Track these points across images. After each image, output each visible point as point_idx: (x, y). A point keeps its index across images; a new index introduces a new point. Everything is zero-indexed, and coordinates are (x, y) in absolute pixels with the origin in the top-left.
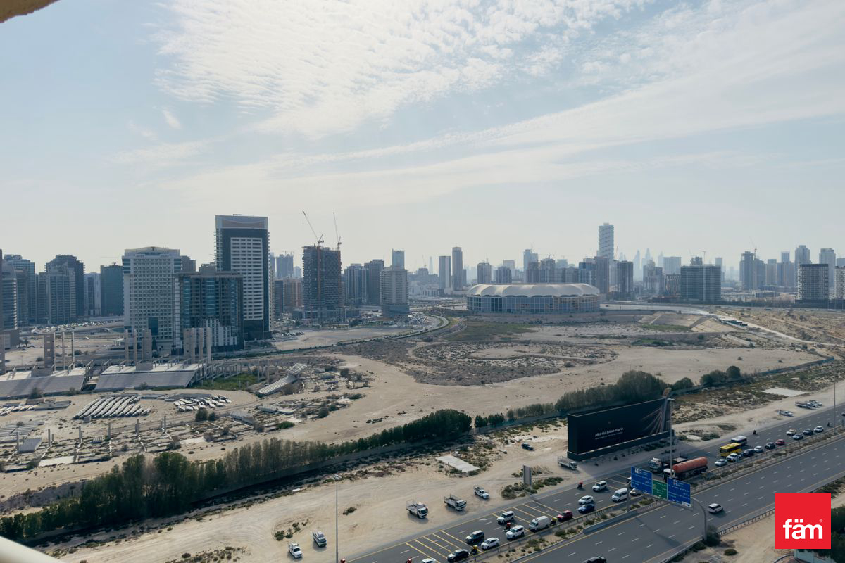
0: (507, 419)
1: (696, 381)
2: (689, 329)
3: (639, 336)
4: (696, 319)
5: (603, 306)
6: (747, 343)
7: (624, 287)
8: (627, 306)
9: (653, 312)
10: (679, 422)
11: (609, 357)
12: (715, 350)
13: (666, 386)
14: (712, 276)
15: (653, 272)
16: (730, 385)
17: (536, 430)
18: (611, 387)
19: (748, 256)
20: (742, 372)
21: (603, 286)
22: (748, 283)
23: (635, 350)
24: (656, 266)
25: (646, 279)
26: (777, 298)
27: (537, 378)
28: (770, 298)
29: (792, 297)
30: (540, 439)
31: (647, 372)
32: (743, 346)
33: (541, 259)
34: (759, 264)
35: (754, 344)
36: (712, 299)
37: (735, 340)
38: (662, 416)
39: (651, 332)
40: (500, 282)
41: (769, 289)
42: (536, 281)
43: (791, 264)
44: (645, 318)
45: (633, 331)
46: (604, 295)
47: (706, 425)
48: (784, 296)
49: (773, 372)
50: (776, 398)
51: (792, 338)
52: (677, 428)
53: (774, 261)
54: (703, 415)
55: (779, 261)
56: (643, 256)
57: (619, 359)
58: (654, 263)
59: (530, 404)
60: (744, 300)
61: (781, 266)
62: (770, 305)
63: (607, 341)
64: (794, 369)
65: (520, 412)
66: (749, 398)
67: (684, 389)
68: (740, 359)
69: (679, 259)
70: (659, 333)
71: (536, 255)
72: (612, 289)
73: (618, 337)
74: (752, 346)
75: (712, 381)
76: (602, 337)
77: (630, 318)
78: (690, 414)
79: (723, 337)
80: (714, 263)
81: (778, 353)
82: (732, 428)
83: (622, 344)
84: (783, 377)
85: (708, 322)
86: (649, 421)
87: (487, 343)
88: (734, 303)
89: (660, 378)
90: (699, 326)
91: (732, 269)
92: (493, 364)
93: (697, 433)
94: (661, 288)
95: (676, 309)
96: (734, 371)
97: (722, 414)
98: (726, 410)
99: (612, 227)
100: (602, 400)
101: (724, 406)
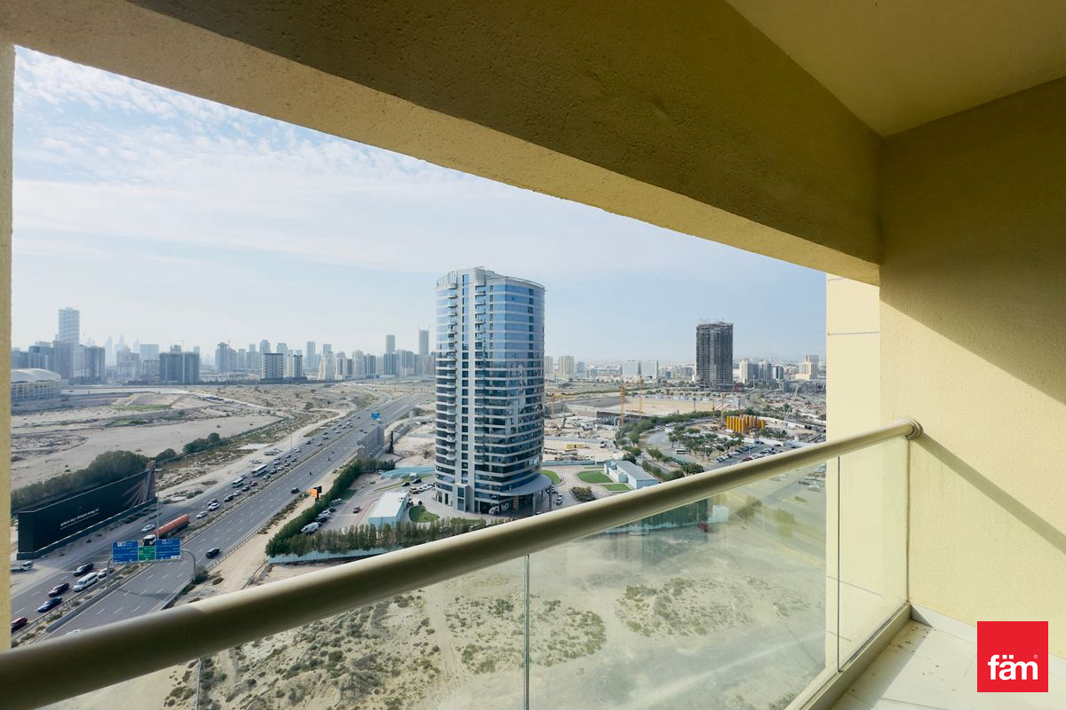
1: (179, 450)
2: (169, 407)
3: (114, 418)
4: (176, 398)
5: (65, 392)
6: (224, 414)
7: (93, 370)
8: (98, 389)
9: (130, 394)
10: (162, 489)
12: (196, 422)
13: (148, 460)
14: (191, 360)
15: (127, 358)
16: (211, 449)
18: (80, 473)
19: (222, 346)
20: (221, 437)
21: (65, 371)
22: (223, 368)
23: (108, 430)
24: (132, 352)
25: (120, 364)
26: (246, 378)
28: (241, 378)
29: (258, 377)
31: (125, 450)
32: (221, 416)
34: (232, 353)
35: (230, 414)
36: (191, 380)
37: (213, 412)
38: (145, 486)
39: (128, 413)
41: (239, 371)
43: (254, 352)
44: (120, 400)
45: (105, 414)
46: (67, 381)
47: (188, 486)
48: (251, 376)
49: (246, 433)
50: (249, 452)
51: (259, 406)
52: (161, 495)
53: (244, 350)
54: (187, 477)
55: (248, 350)
56: (116, 341)
57: (88, 442)
58: (129, 349)
60: (219, 380)
61: (249, 354)
62: (240, 383)
63: (72, 427)
64: (261, 428)
66: (227, 456)
67: (168, 459)
68: (219, 427)
69: (157, 346)
70: (136, 413)
72: (77, 374)
73: (87, 421)
74: (228, 416)
75: (193, 449)
76: (64, 423)
77: (105, 401)
78: (174, 479)
79: (203, 410)
80: (192, 350)
81: (249, 418)
82: (214, 482)
83: (92, 428)
84: (254, 436)
85: (188, 400)
86: (130, 494)
88: (211, 383)
89: (141, 453)
90: (179, 404)
91: (208, 356)
93: (182, 494)
94: (137, 372)
95: (156, 390)
96: (215, 437)
97: (205, 473)
98: (208, 469)
99: (76, 313)
100: (68, 486)
101: (206, 466)
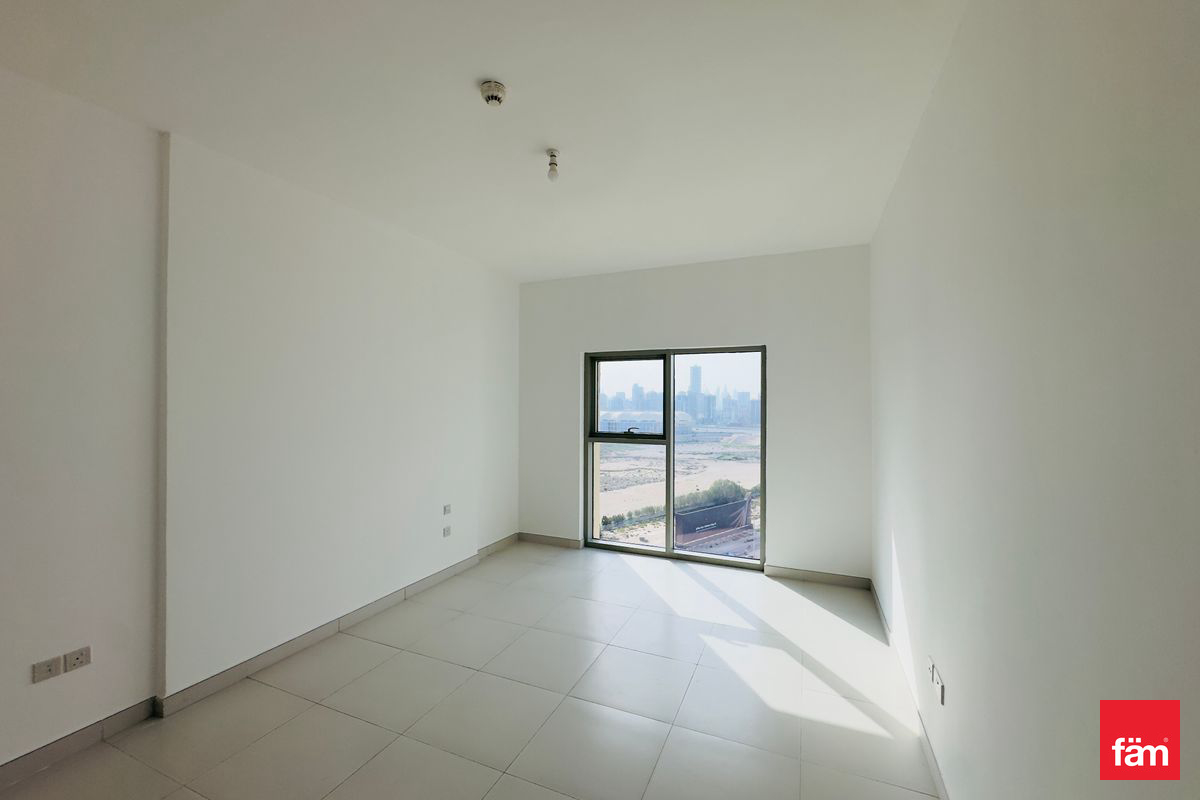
0: (627, 518)
3: (722, 453)
5: (694, 429)
7: (709, 414)
8: (712, 429)
9: (730, 434)
10: (755, 518)
11: (701, 469)
13: (745, 491)
15: (729, 403)
17: (649, 526)
21: (694, 413)
23: (720, 463)
24: (732, 398)
25: (725, 409)
27: (647, 485)
30: (653, 533)
31: (731, 481)
33: (646, 391)
38: (744, 513)
39: (731, 450)
40: (615, 409)
42: (642, 410)
44: (725, 439)
45: (718, 449)
46: (695, 421)
52: (754, 523)
56: (722, 391)
57: (709, 470)
58: (729, 396)
59: (644, 506)
63: (697, 457)
65: (637, 513)
70: (736, 450)
71: (642, 388)
72: (700, 416)
73: (707, 454)
76: (695, 454)
83: (710, 459)
86: (734, 518)
87: (606, 458)
89: (740, 484)
92: (612, 474)
94: (736, 416)
95: (749, 432)
99: (700, 368)
100: (698, 501)
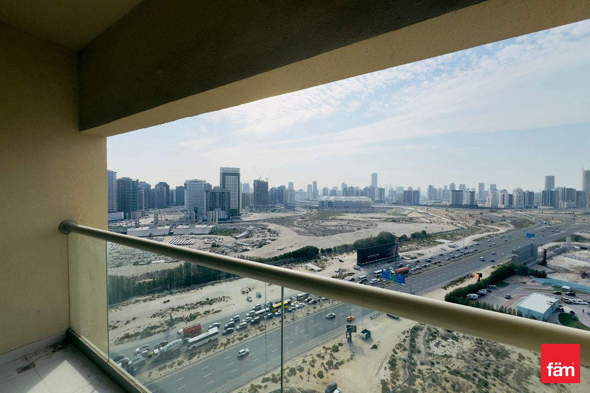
0: (333, 250)
1: (409, 236)
2: (406, 215)
3: (387, 218)
4: (409, 211)
5: (372, 206)
6: (429, 221)
7: (381, 198)
8: (382, 205)
9: (392, 208)
10: (401, 252)
11: (374, 226)
12: (416, 224)
13: (396, 237)
14: (416, 194)
15: (393, 192)
16: (422, 238)
17: (345, 254)
18: (375, 238)
19: (430, 187)
20: (427, 233)
21: (373, 197)
22: (430, 198)
23: (385, 223)
24: (394, 190)
25: (390, 195)
26: (442, 204)
27: (346, 234)
28: (439, 204)
29: (448, 204)
30: (346, 258)
31: (389, 232)
32: (428, 223)
33: (348, 186)
34: (435, 190)
35: (432, 222)
36: (416, 204)
37: (425, 220)
38: (395, 249)
39: (391, 216)
40: (332, 195)
41: (438, 200)
42: (346, 195)
43: (448, 190)
44: (389, 210)
45: (384, 216)
46: (373, 201)
47: (412, 253)
48: (444, 203)
49: (439, 233)
50: (441, 243)
51: (447, 220)
52: (400, 254)
53: (441, 189)
54: (411, 249)
55: (443, 189)
56: (389, 186)
57: (378, 227)
58: (392, 189)
59: (342, 244)
60: (428, 204)
61: (444, 191)
62: (439, 206)
63: (374, 220)
64: (448, 232)
65: (339, 247)
66: (429, 243)
67: (404, 239)
68: (426, 227)
69: (403, 187)
70: (394, 217)
71: (347, 185)
72: (376, 199)
73: (378, 218)
74: (431, 223)
75: (414, 236)
76: (372, 218)
77: (384, 211)
78: (406, 249)
79: (420, 218)
80: (417, 189)
81: (442, 225)
82: (422, 255)
83: (380, 221)
84: (444, 235)
85: (414, 213)
86: (390, 250)
87: (326, 220)
88: (425, 205)
89: (394, 234)
90: (410, 214)
91: (424, 192)
92: (328, 228)
93: (409, 256)
94: (396, 199)
95: (402, 207)
96: (424, 232)
97: (419, 249)
98: (420, 248)
99: (377, 174)
100: (371, 243)
101: (420, 246)
